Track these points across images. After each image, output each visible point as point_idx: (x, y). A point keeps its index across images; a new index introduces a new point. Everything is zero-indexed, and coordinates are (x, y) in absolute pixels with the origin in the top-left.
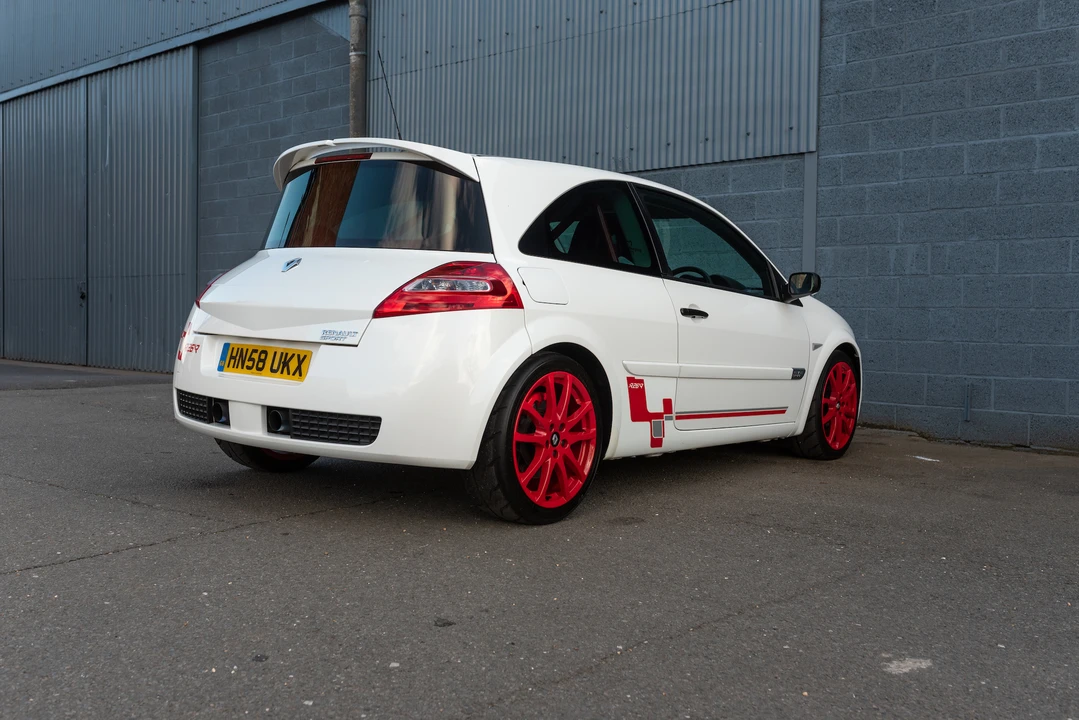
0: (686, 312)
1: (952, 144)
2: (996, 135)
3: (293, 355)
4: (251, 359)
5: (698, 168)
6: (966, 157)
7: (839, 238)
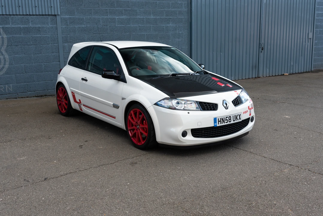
2: (107, 16)
6: (101, 21)
7: (69, 41)
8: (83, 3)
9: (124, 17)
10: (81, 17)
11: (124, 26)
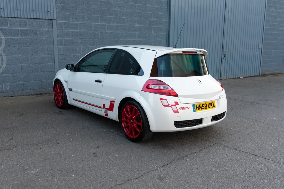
2: (99, 22)
3: (212, 103)
5: (14, 19)
6: (93, 27)
7: (64, 44)
8: (77, 10)
9: (113, 24)
10: (75, 22)
11: (113, 32)
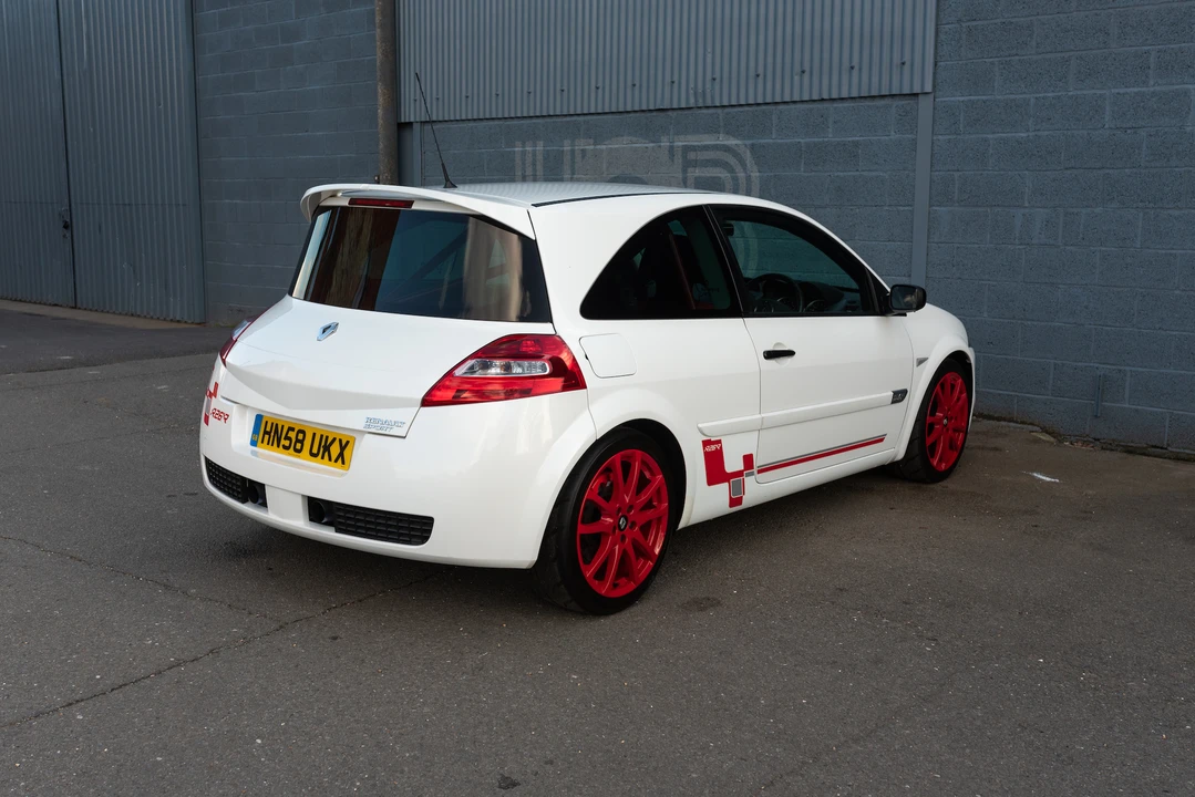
0: (770, 355)
1: (1094, 91)
2: (1145, 83)
3: (335, 439)
4: (287, 438)
5: (793, 106)
6: (1108, 108)
7: (956, 198)
8: (1031, 35)
10: (1018, 97)
